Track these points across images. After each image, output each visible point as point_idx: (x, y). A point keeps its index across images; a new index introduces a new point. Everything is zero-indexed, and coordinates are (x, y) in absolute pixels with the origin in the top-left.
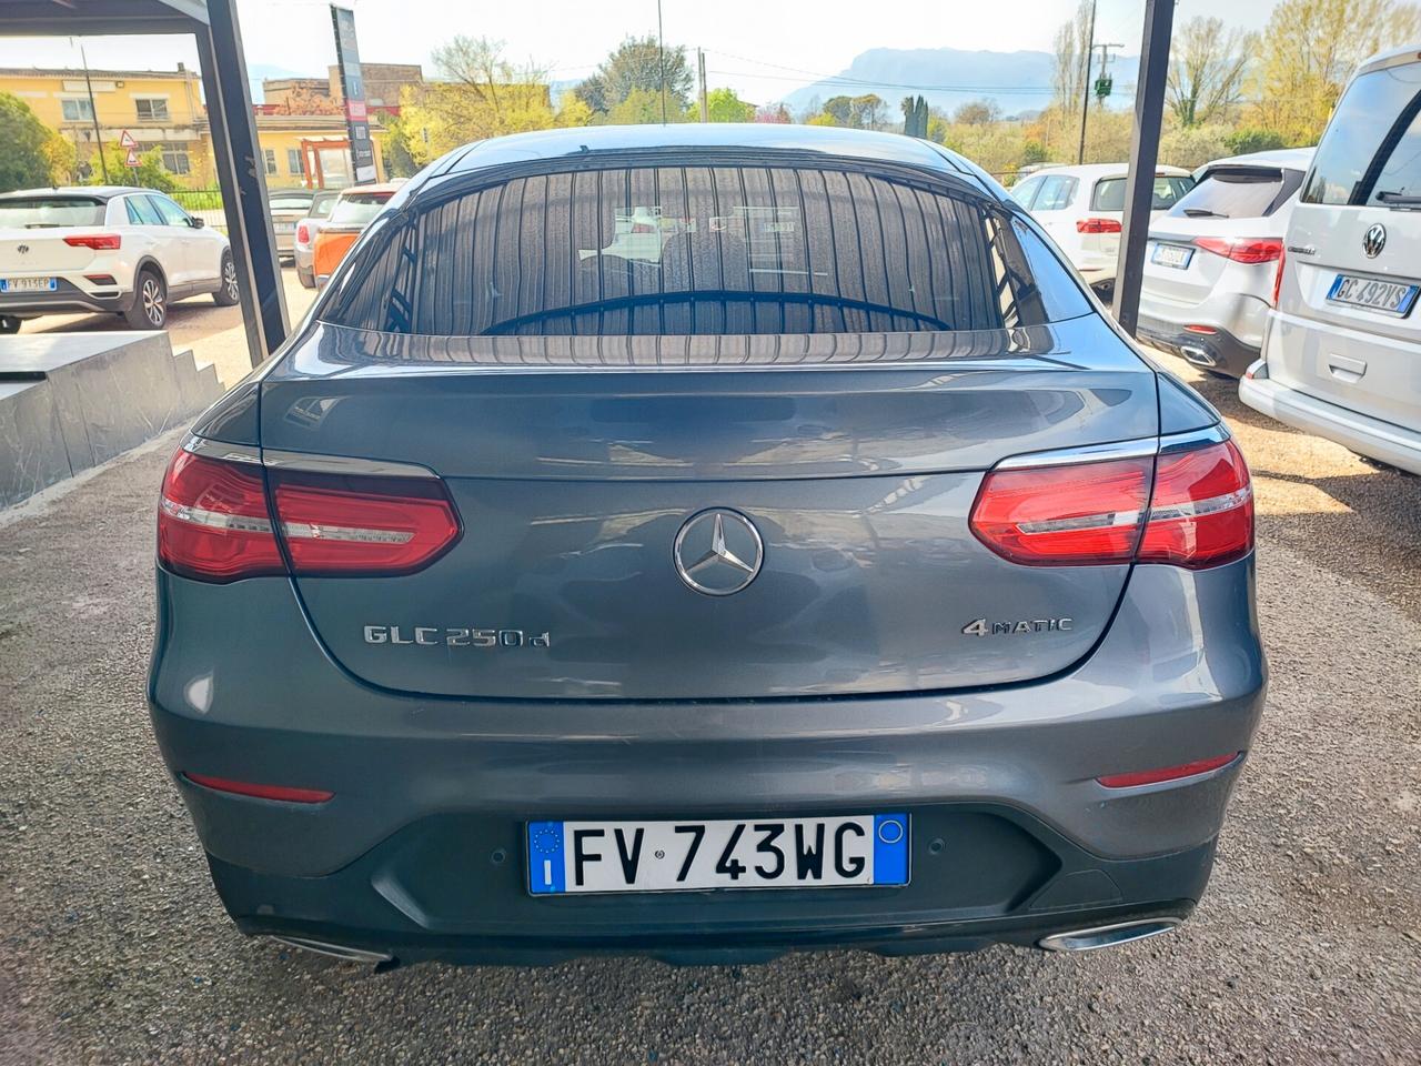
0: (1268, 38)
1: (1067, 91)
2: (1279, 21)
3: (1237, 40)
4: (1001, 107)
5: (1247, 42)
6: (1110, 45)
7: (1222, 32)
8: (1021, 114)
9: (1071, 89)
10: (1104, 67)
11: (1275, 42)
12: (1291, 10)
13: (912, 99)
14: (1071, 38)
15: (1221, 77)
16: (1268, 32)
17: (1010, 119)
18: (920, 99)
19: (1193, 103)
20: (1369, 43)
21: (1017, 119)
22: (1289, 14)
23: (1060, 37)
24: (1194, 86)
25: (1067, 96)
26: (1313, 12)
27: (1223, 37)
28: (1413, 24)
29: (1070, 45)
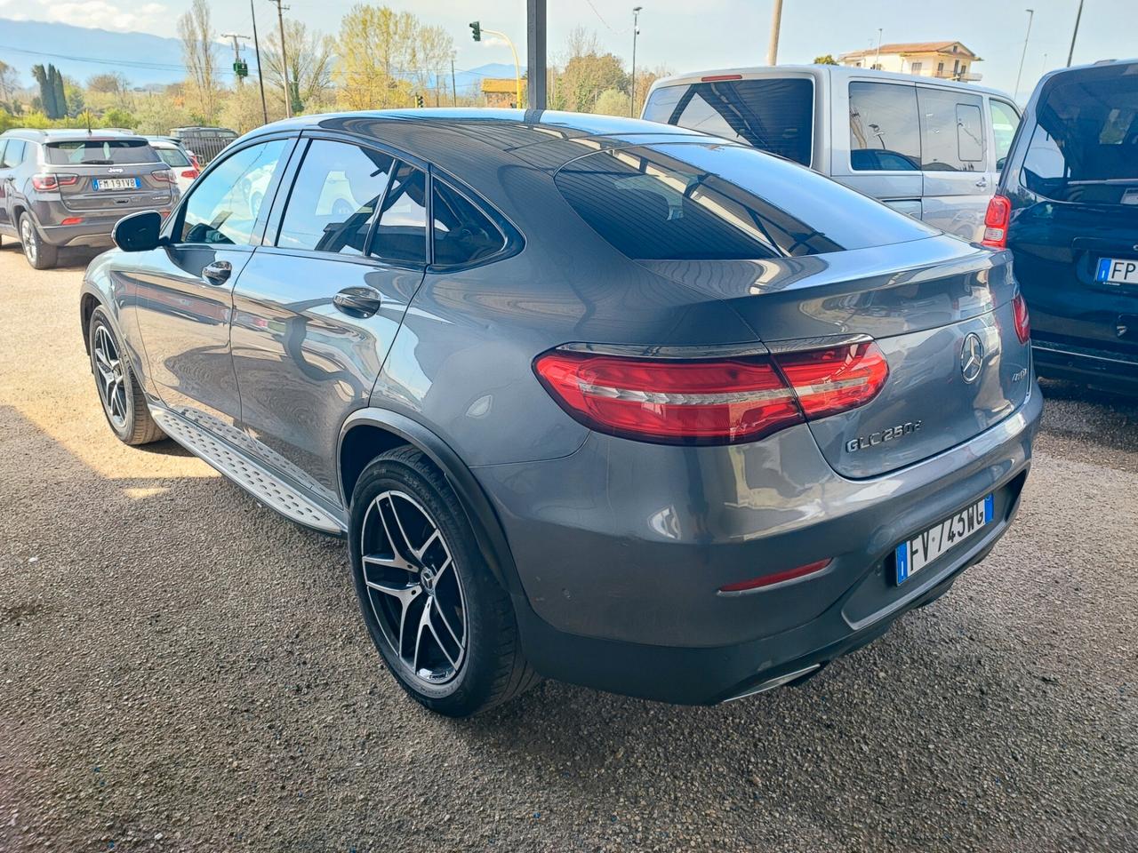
0: (342, 40)
1: (199, 70)
2: (347, 28)
3: (318, 41)
4: (129, 80)
5: (326, 44)
6: (239, 36)
7: (307, 33)
8: (147, 86)
9: (200, 68)
10: (237, 53)
11: (347, 43)
12: (354, 20)
13: (43, 67)
14: (192, 26)
15: (313, 68)
16: (341, 36)
17: (137, 90)
18: (52, 68)
19: (297, 85)
20: (409, 51)
21: (144, 90)
22: (353, 23)
23: (183, 25)
24: (294, 73)
25: (200, 74)
26: (368, 24)
27: (308, 38)
28: (433, 40)
29: (192, 33)
